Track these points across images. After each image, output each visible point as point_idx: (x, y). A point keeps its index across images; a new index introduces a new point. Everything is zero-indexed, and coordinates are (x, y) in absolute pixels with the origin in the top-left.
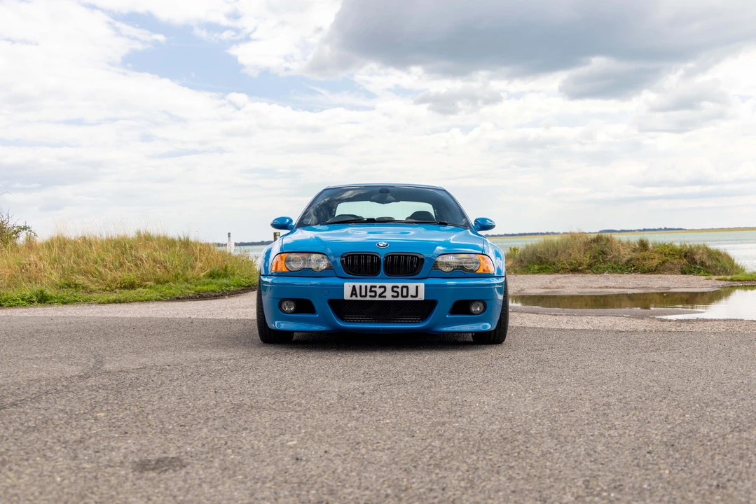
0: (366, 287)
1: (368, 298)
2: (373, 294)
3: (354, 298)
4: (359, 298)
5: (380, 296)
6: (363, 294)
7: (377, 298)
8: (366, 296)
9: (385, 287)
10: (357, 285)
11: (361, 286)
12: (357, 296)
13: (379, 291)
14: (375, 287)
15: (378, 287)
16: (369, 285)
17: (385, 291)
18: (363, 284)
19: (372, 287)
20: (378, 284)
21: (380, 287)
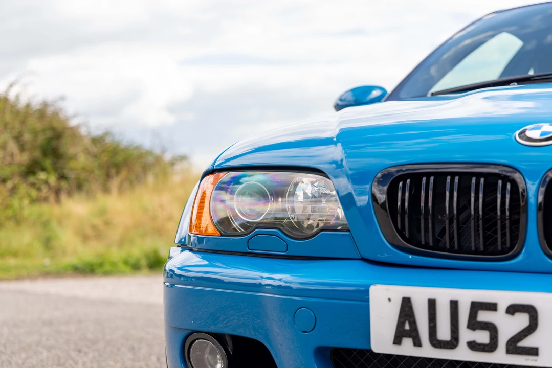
0: (454, 305)
1: (462, 354)
2: (483, 337)
3: (407, 349)
4: (427, 351)
5: (513, 347)
6: (444, 333)
7: (500, 356)
8: (453, 343)
9: (531, 311)
10: (420, 295)
11: (432, 304)
12: (417, 343)
13: (508, 326)
14: (492, 307)
15: (502, 307)
16: (466, 297)
17: (532, 327)
18: (443, 295)
19: (476, 307)
20: (504, 298)
21: (513, 309)
